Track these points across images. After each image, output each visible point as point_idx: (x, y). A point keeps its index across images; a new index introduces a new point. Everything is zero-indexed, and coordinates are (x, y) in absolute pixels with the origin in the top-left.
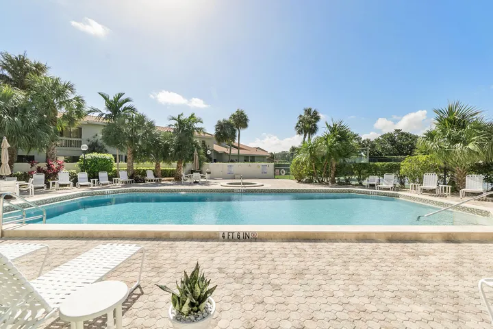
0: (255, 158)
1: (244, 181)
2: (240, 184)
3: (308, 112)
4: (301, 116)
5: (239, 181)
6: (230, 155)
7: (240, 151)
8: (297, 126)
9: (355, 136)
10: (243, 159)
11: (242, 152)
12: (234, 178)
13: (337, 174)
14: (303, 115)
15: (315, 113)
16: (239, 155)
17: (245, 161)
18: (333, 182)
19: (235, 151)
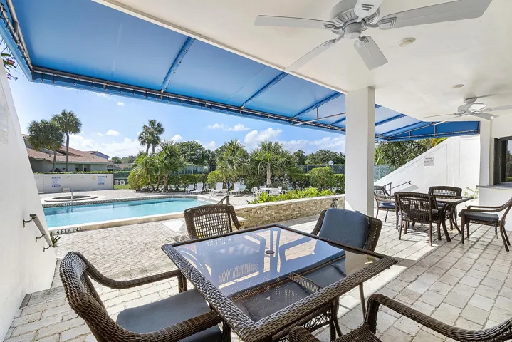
0: (92, 167)
1: (75, 194)
2: (69, 198)
3: (152, 123)
4: (145, 127)
5: (69, 194)
6: (54, 163)
7: (69, 157)
8: (140, 137)
9: (199, 146)
10: (75, 167)
11: (71, 159)
12: (61, 191)
13: (169, 183)
14: (148, 125)
15: (159, 125)
16: (67, 163)
17: (77, 170)
18: (166, 189)
19: (61, 158)
